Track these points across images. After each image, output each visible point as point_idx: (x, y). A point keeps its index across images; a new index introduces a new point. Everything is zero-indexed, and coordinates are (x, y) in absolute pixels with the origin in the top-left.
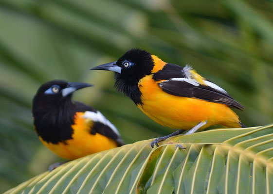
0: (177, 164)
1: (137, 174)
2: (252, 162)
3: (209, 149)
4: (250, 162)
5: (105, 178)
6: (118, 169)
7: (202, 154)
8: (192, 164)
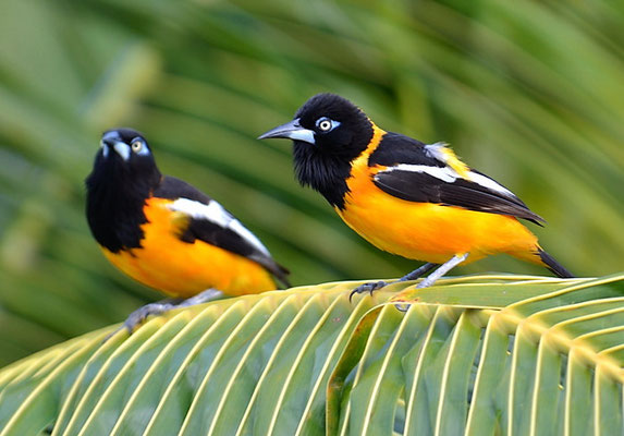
0: (410, 342)
1: (327, 355)
2: (567, 355)
3: (475, 317)
4: (562, 354)
5: (259, 357)
6: (285, 341)
7: (461, 328)
8: (441, 345)
